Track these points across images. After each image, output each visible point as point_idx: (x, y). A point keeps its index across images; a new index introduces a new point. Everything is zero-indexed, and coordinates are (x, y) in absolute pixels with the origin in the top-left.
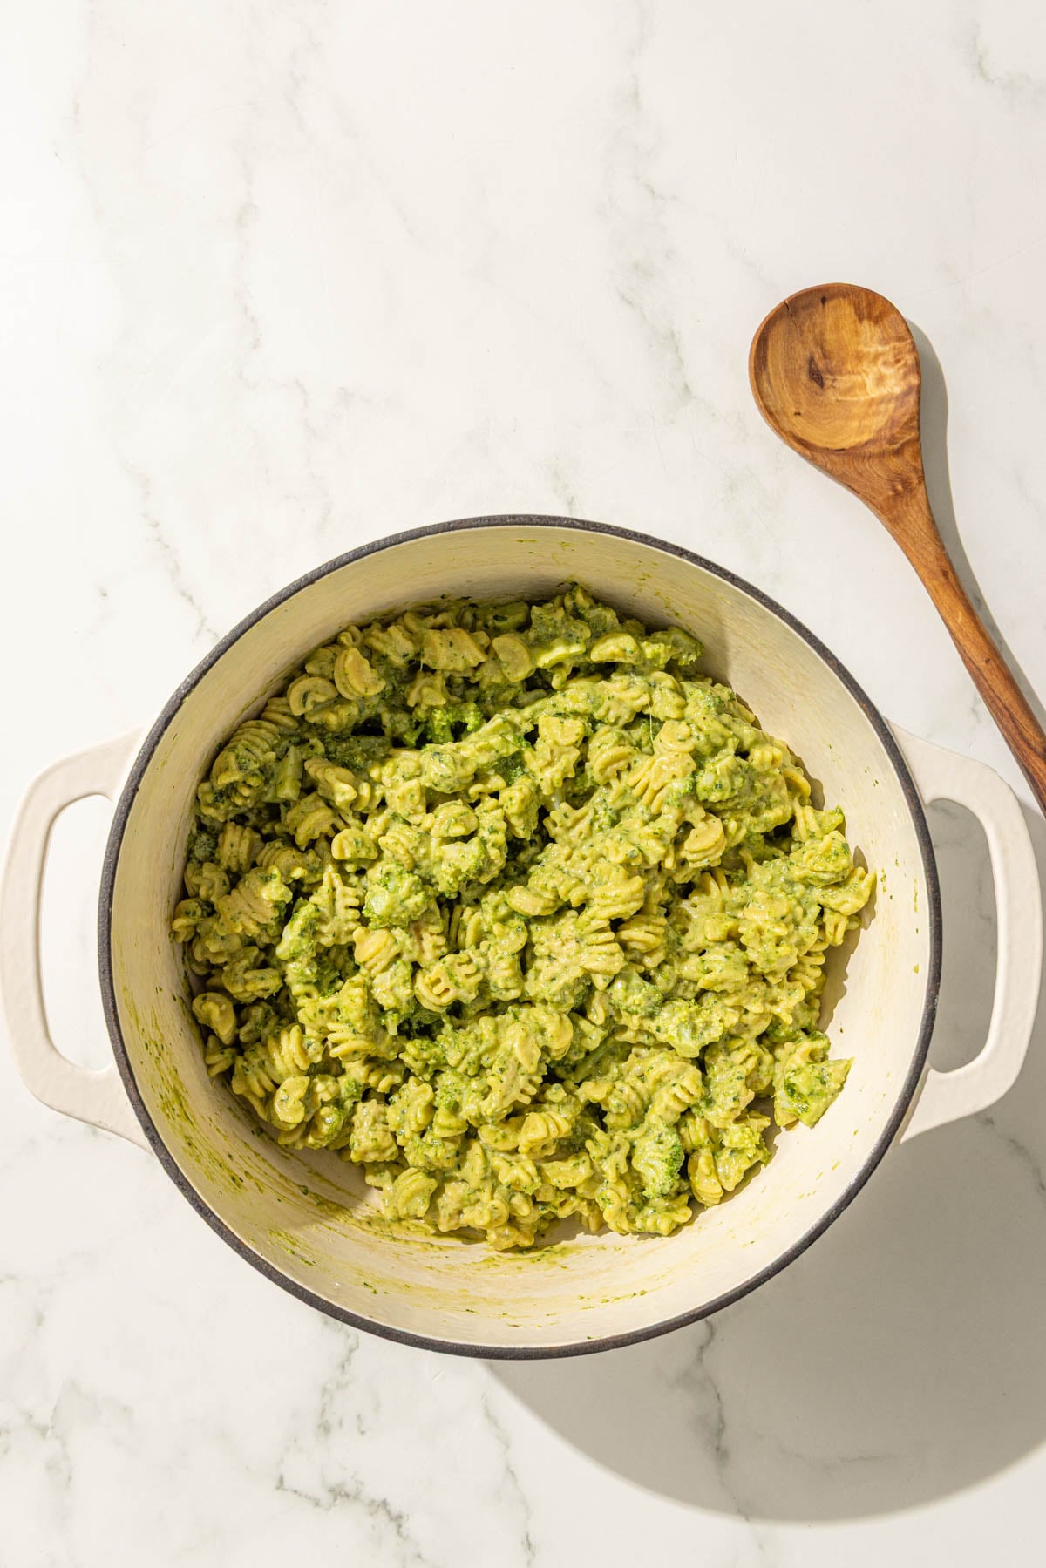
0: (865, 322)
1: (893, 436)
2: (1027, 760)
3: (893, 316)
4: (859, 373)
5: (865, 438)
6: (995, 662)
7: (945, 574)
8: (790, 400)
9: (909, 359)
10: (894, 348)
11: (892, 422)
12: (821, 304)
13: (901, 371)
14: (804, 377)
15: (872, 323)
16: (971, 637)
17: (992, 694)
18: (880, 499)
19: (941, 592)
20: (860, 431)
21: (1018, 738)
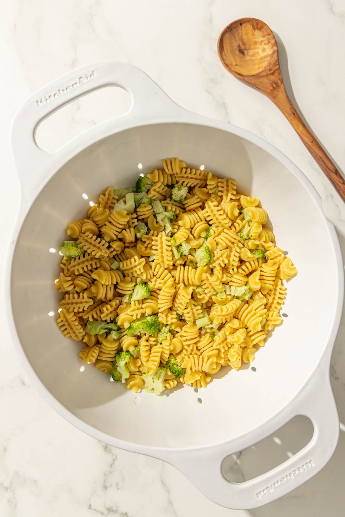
0: (256, 31)
1: (270, 68)
2: (329, 175)
3: (265, 27)
4: (256, 49)
5: (261, 70)
6: (315, 143)
7: (294, 114)
8: (233, 61)
9: (273, 41)
10: (267, 38)
11: (270, 64)
12: (240, 26)
13: (271, 46)
14: (237, 52)
15: (259, 31)
16: (305, 134)
17: (315, 154)
18: (268, 91)
19: (293, 121)
20: (259, 68)
21: (325, 167)
